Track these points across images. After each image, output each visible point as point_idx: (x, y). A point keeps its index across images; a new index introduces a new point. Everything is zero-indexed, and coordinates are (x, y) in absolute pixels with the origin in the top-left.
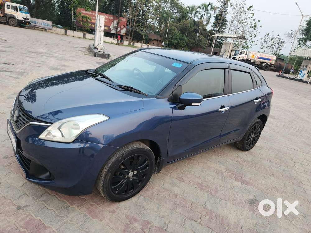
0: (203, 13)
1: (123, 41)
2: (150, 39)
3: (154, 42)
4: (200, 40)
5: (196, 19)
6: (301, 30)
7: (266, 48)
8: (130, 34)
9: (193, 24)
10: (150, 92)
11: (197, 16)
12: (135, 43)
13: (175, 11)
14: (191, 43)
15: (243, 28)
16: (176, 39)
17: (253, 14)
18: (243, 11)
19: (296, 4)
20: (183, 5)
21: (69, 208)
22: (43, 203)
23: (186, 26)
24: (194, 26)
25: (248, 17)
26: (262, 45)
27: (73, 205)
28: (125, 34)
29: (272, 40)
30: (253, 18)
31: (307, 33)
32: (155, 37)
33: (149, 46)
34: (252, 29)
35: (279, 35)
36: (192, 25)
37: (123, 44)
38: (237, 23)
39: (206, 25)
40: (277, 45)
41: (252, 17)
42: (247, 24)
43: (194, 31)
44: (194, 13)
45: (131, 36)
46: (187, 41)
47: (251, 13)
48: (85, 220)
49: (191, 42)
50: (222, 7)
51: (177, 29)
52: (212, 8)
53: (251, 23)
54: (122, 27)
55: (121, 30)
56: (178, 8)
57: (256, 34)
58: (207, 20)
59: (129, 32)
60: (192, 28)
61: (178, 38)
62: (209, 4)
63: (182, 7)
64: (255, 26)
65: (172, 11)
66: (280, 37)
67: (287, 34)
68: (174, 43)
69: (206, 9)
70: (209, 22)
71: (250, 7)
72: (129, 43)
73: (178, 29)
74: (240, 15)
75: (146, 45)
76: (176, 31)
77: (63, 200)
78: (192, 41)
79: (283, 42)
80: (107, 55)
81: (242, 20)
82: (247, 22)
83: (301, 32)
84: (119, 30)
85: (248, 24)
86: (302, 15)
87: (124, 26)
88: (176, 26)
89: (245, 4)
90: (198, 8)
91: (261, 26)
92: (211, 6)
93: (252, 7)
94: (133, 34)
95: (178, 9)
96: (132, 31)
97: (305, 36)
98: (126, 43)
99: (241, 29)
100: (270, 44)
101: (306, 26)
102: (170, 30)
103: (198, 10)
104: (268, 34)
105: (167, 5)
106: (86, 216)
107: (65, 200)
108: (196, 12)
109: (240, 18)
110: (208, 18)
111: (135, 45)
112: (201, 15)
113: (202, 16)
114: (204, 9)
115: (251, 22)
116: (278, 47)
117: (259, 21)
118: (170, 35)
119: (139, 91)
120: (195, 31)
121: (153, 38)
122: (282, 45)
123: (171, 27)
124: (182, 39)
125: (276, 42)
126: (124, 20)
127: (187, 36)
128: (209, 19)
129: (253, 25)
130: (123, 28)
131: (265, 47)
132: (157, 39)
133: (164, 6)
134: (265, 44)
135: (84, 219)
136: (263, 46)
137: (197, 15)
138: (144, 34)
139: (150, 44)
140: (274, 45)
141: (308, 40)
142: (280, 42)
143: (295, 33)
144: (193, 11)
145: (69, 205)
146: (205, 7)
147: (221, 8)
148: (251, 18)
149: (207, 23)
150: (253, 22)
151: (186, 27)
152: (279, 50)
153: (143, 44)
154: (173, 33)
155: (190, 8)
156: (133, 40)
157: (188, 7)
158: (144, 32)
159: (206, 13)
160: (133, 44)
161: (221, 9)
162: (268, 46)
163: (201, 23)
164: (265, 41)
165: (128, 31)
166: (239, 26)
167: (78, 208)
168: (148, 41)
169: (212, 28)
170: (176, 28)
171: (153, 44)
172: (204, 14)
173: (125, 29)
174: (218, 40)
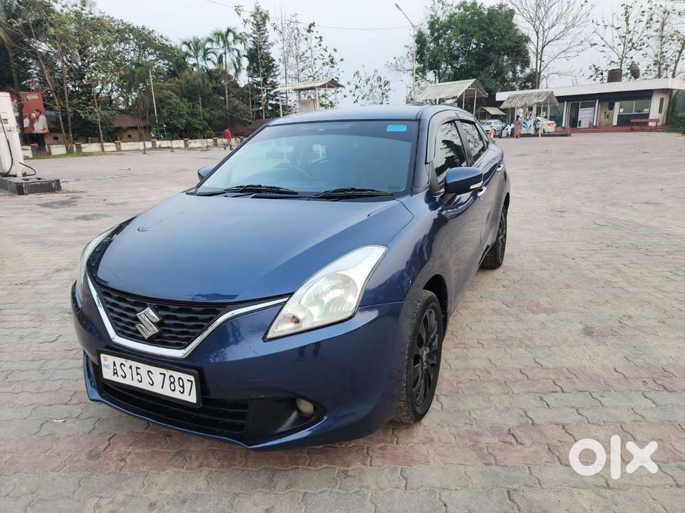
0: (221, 51)
1: (46, 146)
2: (118, 128)
3: (130, 132)
4: (235, 109)
5: (211, 66)
6: (409, 55)
7: (363, 98)
8: (62, 128)
9: (207, 78)
10: (393, 187)
11: (209, 59)
12: (82, 145)
13: (151, 57)
14: (218, 119)
15: (310, 69)
16: (181, 116)
17: (321, 38)
18: (298, 35)
19: (397, 6)
20: (167, 40)
21: (350, 473)
22: (292, 489)
23: (193, 84)
24: (211, 81)
25: (313, 45)
26: (354, 95)
27: (351, 465)
28: (47, 131)
29: (368, 83)
30: (324, 47)
31: (421, 57)
32: (129, 122)
33: (122, 144)
34: (327, 67)
35: (376, 71)
36: (207, 81)
37: (50, 153)
38: (295, 62)
39: (236, 76)
40: (379, 90)
41: (320, 45)
42: (316, 59)
43: (214, 93)
44: (201, 53)
45: (67, 132)
46: (208, 116)
47: (316, 38)
48: (401, 474)
49: (217, 116)
50: (255, 33)
51: (175, 96)
52: (236, 38)
53: (321, 57)
54: (34, 115)
55: (32, 122)
56: (156, 49)
57: (338, 76)
58: (235, 65)
59: (58, 123)
60: (208, 85)
61: (185, 113)
62: (229, 31)
63: (167, 46)
64: (332, 61)
65: (144, 59)
66: (379, 74)
67: (389, 66)
68: (180, 126)
69: (224, 42)
70: (239, 67)
71: (310, 27)
72: (67, 148)
73: (177, 94)
74: (296, 45)
75: (113, 144)
76: (176, 99)
77: (322, 467)
78: (216, 113)
79: (387, 83)
80: (53, 184)
81: (304, 54)
82: (315, 56)
83: (411, 58)
84: (26, 122)
85: (318, 60)
86: (413, 26)
87: (37, 110)
88: (169, 88)
89: (297, 22)
90: (207, 41)
91: (342, 60)
92: (234, 34)
93: (313, 25)
94: (70, 124)
95: (158, 50)
96: (65, 119)
97: (419, 63)
98: (58, 149)
99: (306, 71)
100: (366, 89)
101: (416, 44)
102: (159, 100)
103: (208, 45)
104: (357, 73)
105: (127, 47)
106: (395, 469)
107: (325, 465)
108: (206, 52)
109: (297, 49)
110: (235, 60)
111: (84, 150)
112: (219, 55)
113: (221, 57)
114: (221, 43)
115: (322, 55)
116: (383, 94)
117: (335, 50)
118: (164, 111)
119: (371, 190)
120: (216, 91)
121: (124, 125)
122: (387, 88)
123: (159, 92)
124: (193, 115)
125: (377, 84)
126: (33, 97)
127: (204, 106)
128: (239, 61)
129: (328, 60)
130: (37, 118)
131: (360, 97)
132: (134, 125)
133: (121, 49)
134: (357, 92)
135: (399, 475)
136: (356, 96)
137: (209, 57)
138: (99, 120)
139: (121, 140)
140: (374, 91)
141: (427, 70)
142: (382, 83)
143: (401, 61)
144: (197, 50)
145: (342, 468)
146: (223, 38)
147: (255, 36)
148: (319, 48)
149: (238, 71)
150: (326, 55)
151: (195, 86)
152: (385, 99)
153: (105, 144)
154: (169, 104)
155: (188, 45)
156: (76, 139)
157: (185, 43)
158: (97, 115)
159: (227, 51)
160: (79, 148)
161: (254, 38)
162: (364, 94)
163: (225, 72)
164: (357, 87)
165: (52, 122)
166: (301, 65)
167: (365, 465)
168: (113, 135)
169: (250, 79)
170: (172, 93)
171: (129, 139)
172: (225, 53)
173: (42, 118)
174: (270, 102)
